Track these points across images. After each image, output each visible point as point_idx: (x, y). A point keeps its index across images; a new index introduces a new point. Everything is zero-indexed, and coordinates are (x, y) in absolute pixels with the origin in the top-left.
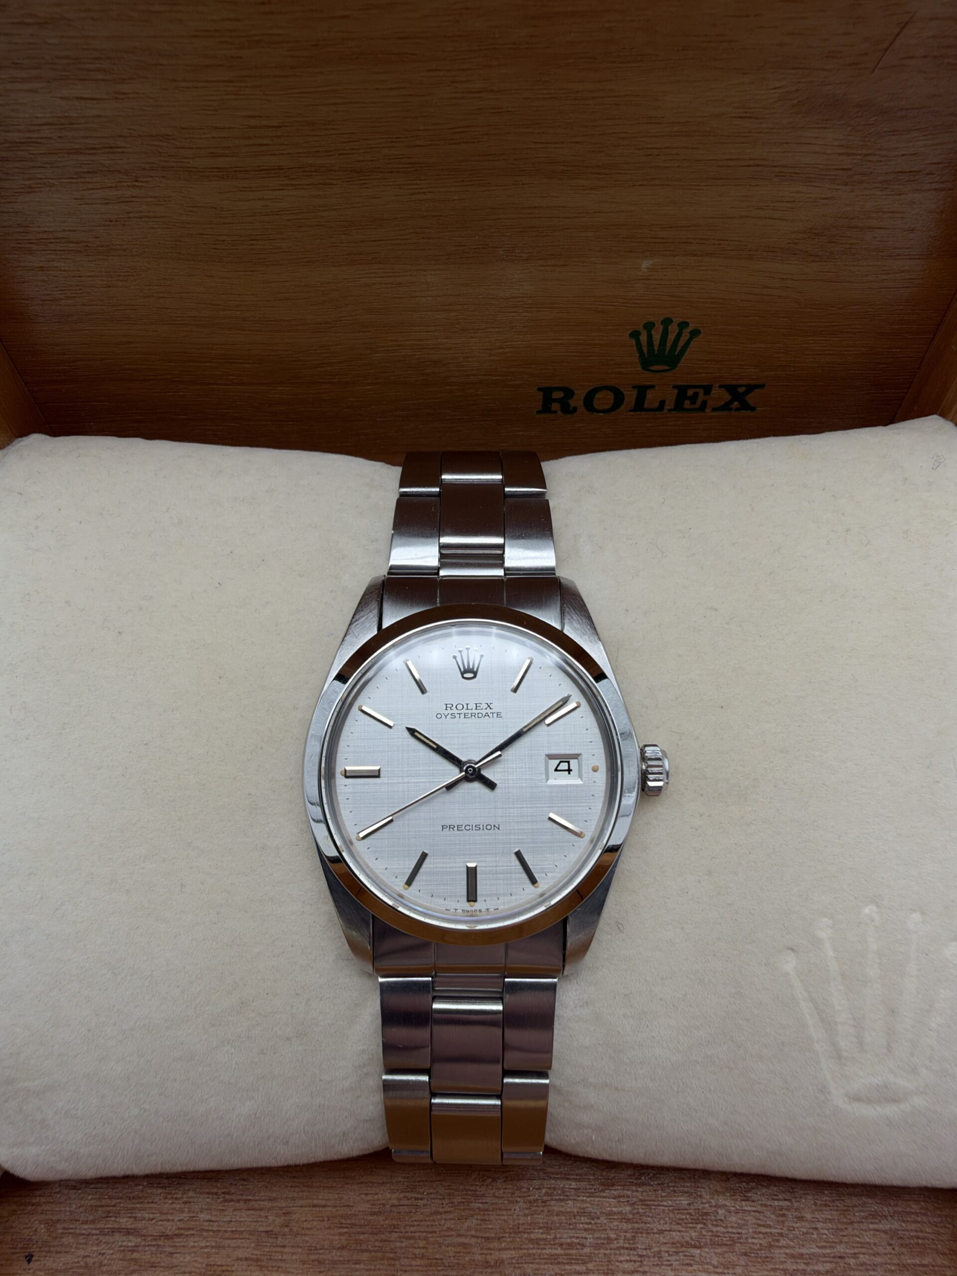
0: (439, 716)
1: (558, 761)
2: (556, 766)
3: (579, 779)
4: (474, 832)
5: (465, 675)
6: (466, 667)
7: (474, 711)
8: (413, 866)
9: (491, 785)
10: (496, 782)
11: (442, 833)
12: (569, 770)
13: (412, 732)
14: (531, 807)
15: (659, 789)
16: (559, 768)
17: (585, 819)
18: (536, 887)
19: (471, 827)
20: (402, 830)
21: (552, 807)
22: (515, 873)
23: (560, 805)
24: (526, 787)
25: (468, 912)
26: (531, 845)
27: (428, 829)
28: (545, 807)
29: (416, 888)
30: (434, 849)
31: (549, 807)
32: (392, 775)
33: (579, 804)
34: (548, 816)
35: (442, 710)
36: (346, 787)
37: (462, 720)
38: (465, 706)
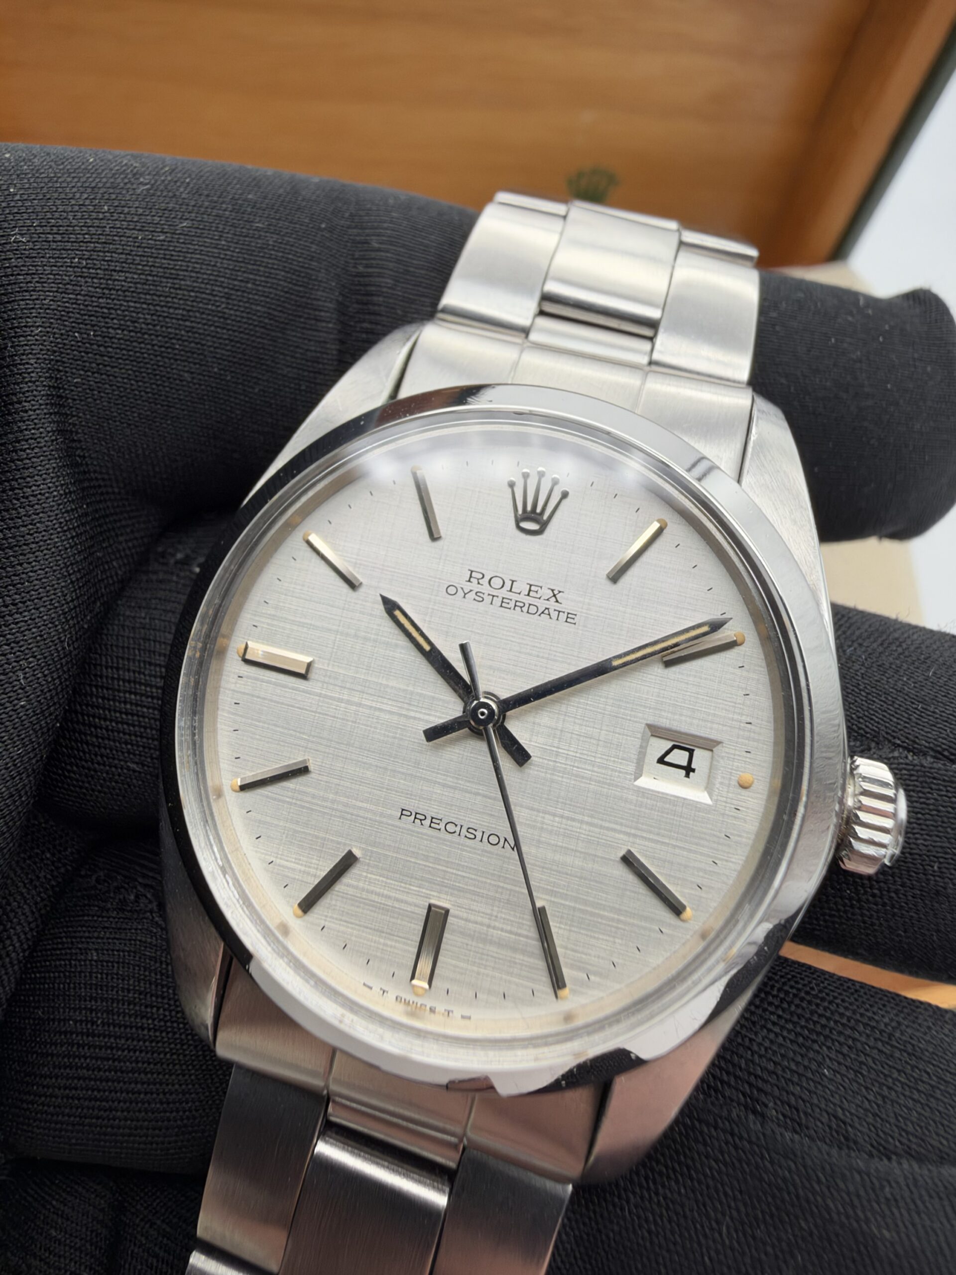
0: (451, 590)
1: (669, 745)
2: (663, 752)
3: (706, 794)
4: (462, 840)
5: (525, 525)
6: (529, 508)
7: (523, 598)
8: (323, 874)
9: (520, 756)
10: (531, 754)
11: (398, 823)
12: (688, 770)
13: (390, 606)
14: (591, 824)
16: (667, 759)
17: (699, 881)
18: (560, 997)
19: (458, 829)
20: (321, 793)
21: (635, 836)
22: (523, 952)
23: (652, 836)
24: (590, 779)
25: (407, 1003)
26: (572, 904)
27: (373, 807)
28: (620, 832)
29: (323, 923)
30: (372, 852)
31: (628, 834)
32: (331, 681)
33: (694, 847)
34: (622, 853)
35: (460, 579)
36: (240, 681)
37: (495, 609)
38: (508, 584)
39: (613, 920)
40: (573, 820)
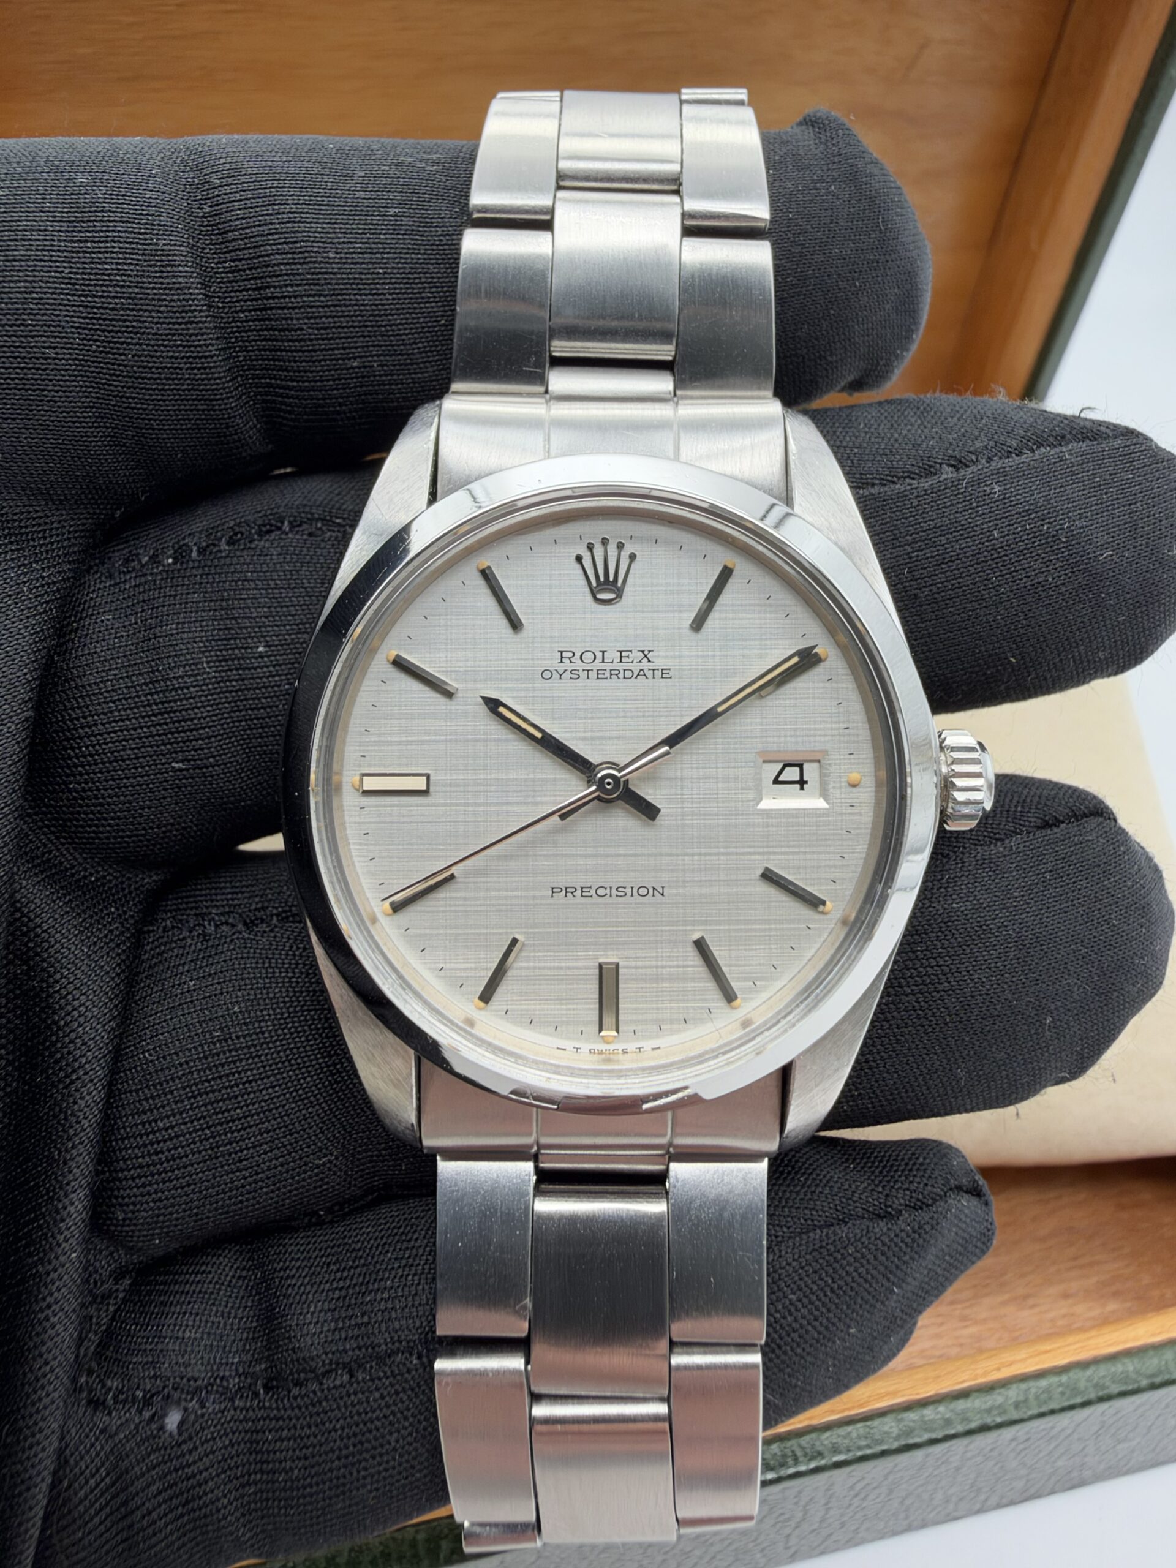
0: (546, 675)
1: (780, 766)
2: (776, 773)
3: (822, 800)
4: (614, 899)
5: (602, 596)
6: (602, 579)
7: (617, 666)
8: (495, 965)
9: (649, 811)
10: (659, 806)
11: (551, 901)
12: (802, 783)
13: (493, 705)
14: (726, 854)
16: (781, 779)
17: (832, 877)
18: (733, 1008)
19: (608, 891)
20: (472, 894)
21: (769, 853)
22: (693, 980)
23: (783, 850)
24: (717, 815)
25: (601, 1053)
26: (727, 927)
27: (524, 894)
28: (754, 854)
29: (505, 1008)
30: (534, 933)
31: (763, 854)
32: (453, 789)
33: (822, 849)
34: (760, 872)
35: (554, 663)
36: (364, 812)
37: (593, 682)
38: (599, 655)
39: (765, 930)
40: (710, 854)
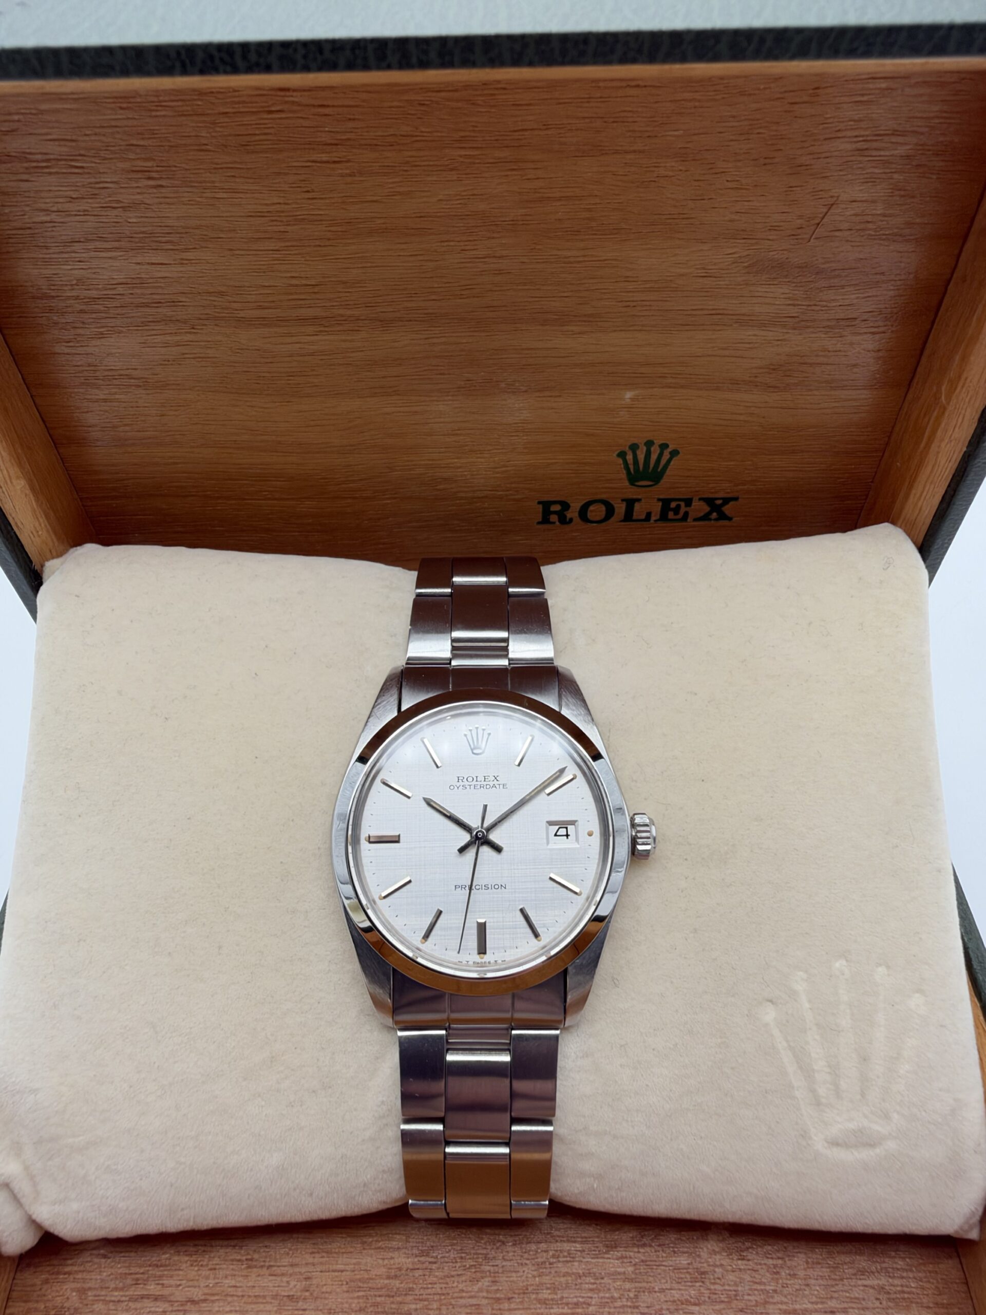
0: (451, 787)
1: (557, 827)
2: (556, 831)
3: (576, 843)
4: (484, 891)
6: (476, 745)
7: (483, 783)
8: (429, 923)
9: (498, 849)
10: (502, 846)
11: (455, 892)
12: (567, 835)
13: (429, 803)
14: (533, 869)
15: (647, 852)
16: (558, 834)
17: (583, 879)
18: (539, 941)
19: (480, 887)
20: (418, 889)
22: (521, 929)
24: (529, 850)
25: (478, 963)
26: (535, 903)
27: (442, 889)
28: (546, 868)
29: (434, 943)
30: (447, 906)
31: (550, 868)
32: (410, 840)
33: (577, 865)
34: (549, 876)
35: (455, 782)
36: (368, 853)
37: (473, 790)
38: (475, 778)
39: (552, 904)
40: (526, 869)
